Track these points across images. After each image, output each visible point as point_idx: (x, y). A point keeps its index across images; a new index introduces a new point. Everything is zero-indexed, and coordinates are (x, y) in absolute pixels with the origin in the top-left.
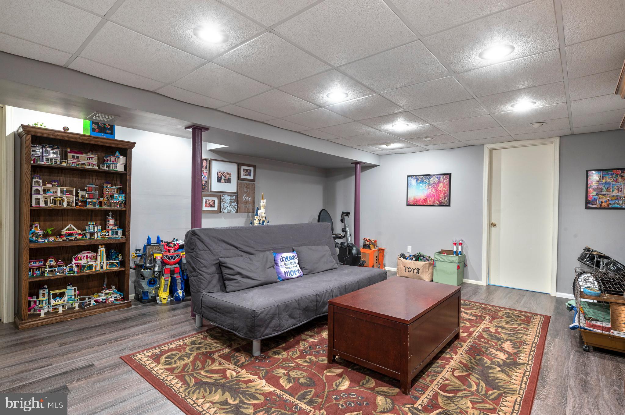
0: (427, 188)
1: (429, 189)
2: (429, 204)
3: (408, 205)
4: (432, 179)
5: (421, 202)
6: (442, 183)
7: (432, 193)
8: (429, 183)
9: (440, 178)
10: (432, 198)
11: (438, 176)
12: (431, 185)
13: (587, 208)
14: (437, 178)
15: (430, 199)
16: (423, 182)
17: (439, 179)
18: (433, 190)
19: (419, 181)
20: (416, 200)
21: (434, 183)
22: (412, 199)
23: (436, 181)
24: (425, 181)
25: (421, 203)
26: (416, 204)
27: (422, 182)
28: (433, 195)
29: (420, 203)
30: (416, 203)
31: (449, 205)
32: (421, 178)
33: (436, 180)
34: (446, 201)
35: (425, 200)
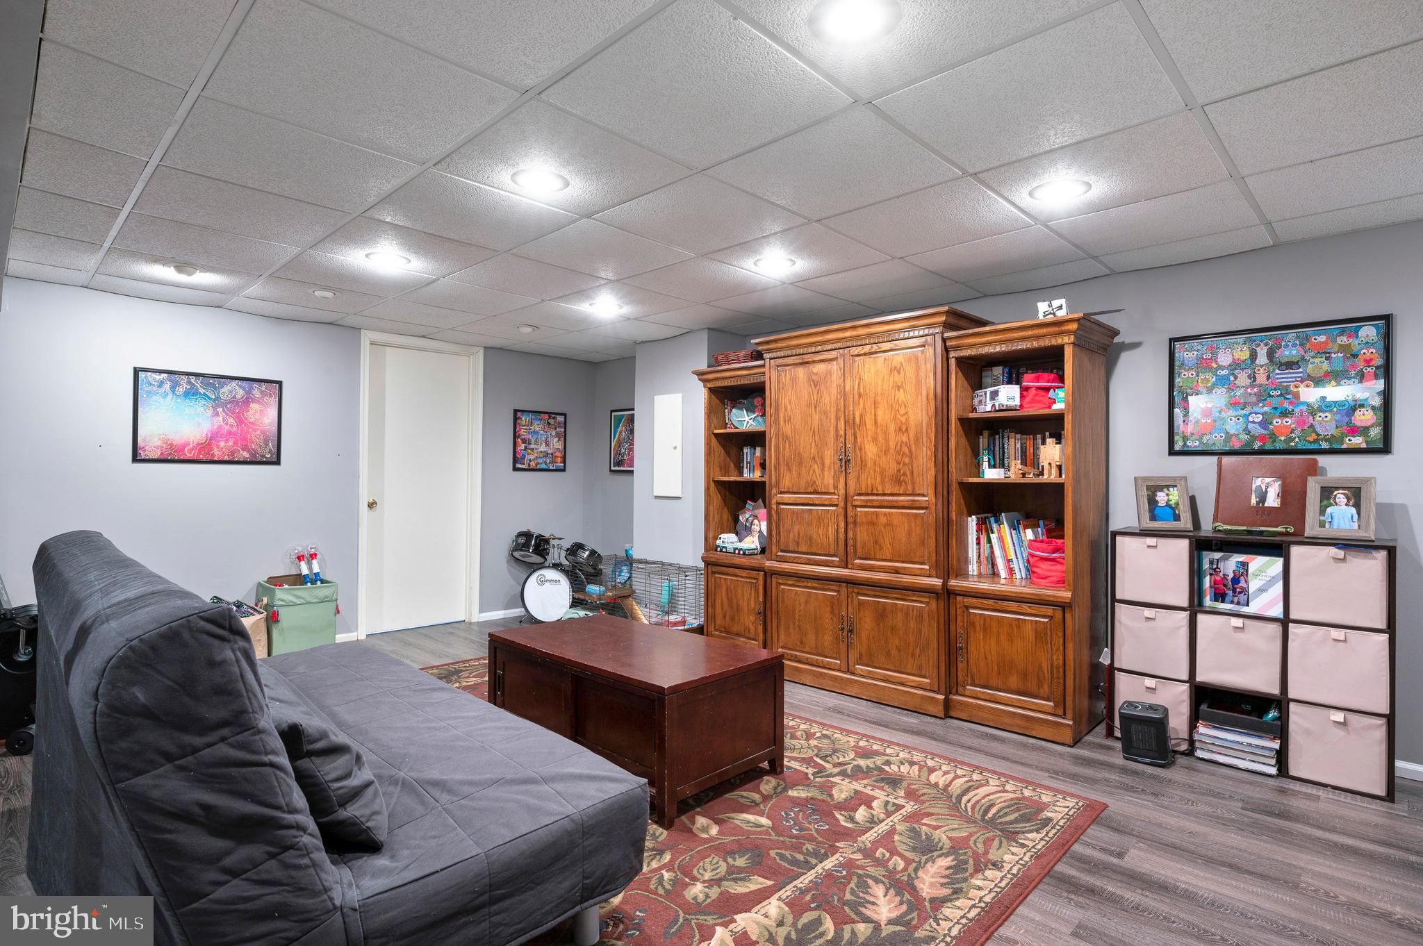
0: (210, 412)
1: (217, 415)
2: (216, 458)
3: (136, 458)
4: (225, 389)
5: (190, 451)
6: (258, 402)
7: (227, 427)
8: (217, 398)
9: (251, 388)
10: (227, 441)
11: (245, 384)
12: (224, 405)
13: (515, 469)
14: (244, 390)
15: (222, 444)
16: (196, 393)
17: (249, 392)
18: (231, 421)
19: (180, 391)
20: (172, 445)
21: (234, 401)
22: (156, 442)
23: (238, 397)
24: (202, 391)
25: (189, 456)
26: (172, 456)
27: (191, 393)
28: (230, 433)
29: (185, 454)
30: (170, 454)
31: (278, 463)
32: (189, 382)
33: (240, 393)
34: (270, 452)
35: (206, 445)
